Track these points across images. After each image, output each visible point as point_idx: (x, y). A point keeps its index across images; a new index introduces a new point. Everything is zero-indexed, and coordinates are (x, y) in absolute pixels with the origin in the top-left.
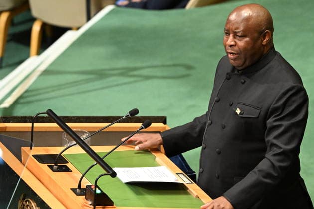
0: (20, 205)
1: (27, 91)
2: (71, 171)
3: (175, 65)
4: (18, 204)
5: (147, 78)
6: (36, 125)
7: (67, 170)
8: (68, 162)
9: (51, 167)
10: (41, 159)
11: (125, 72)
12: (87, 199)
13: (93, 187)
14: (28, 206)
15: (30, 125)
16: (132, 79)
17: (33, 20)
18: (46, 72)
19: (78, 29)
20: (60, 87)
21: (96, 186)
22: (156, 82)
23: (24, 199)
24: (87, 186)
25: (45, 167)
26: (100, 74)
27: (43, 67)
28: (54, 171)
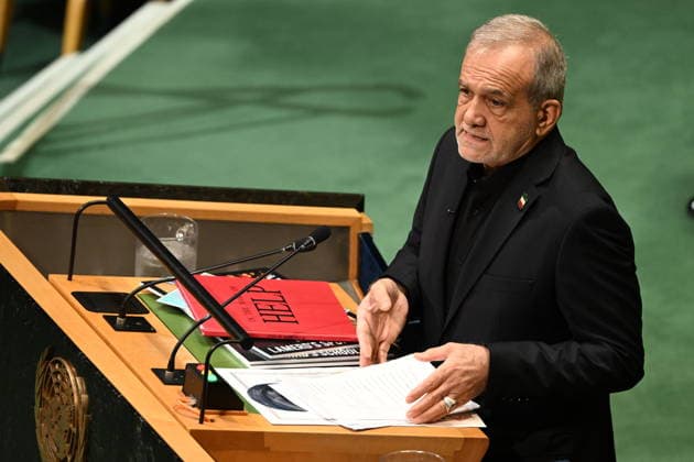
0: (40, 370)
1: (56, 128)
2: (155, 331)
3: (379, 88)
4: (35, 369)
5: (318, 111)
7: (146, 328)
8: (148, 312)
9: (111, 321)
10: (89, 301)
11: (271, 97)
12: (186, 394)
13: (202, 368)
14: (57, 373)
16: (284, 113)
18: (100, 90)
21: (208, 367)
22: (335, 122)
23: (48, 358)
24: (188, 365)
26: (216, 100)
27: (93, 78)
28: (117, 329)
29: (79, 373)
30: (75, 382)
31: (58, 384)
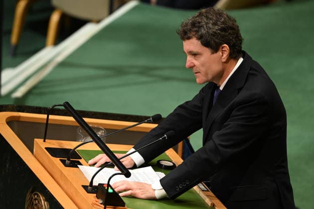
0: (28, 198)
4: (25, 196)
6: (51, 117)
8: (81, 158)
9: (63, 162)
10: (53, 152)
12: (98, 198)
13: (106, 186)
14: (36, 199)
15: (45, 116)
17: (52, 9)
18: (63, 64)
19: (98, 22)
20: (76, 80)
21: (109, 185)
23: (32, 192)
24: (99, 184)
25: (57, 161)
27: (60, 59)
28: (66, 166)
29: (46, 200)
30: (44, 204)
31: (36, 205)
